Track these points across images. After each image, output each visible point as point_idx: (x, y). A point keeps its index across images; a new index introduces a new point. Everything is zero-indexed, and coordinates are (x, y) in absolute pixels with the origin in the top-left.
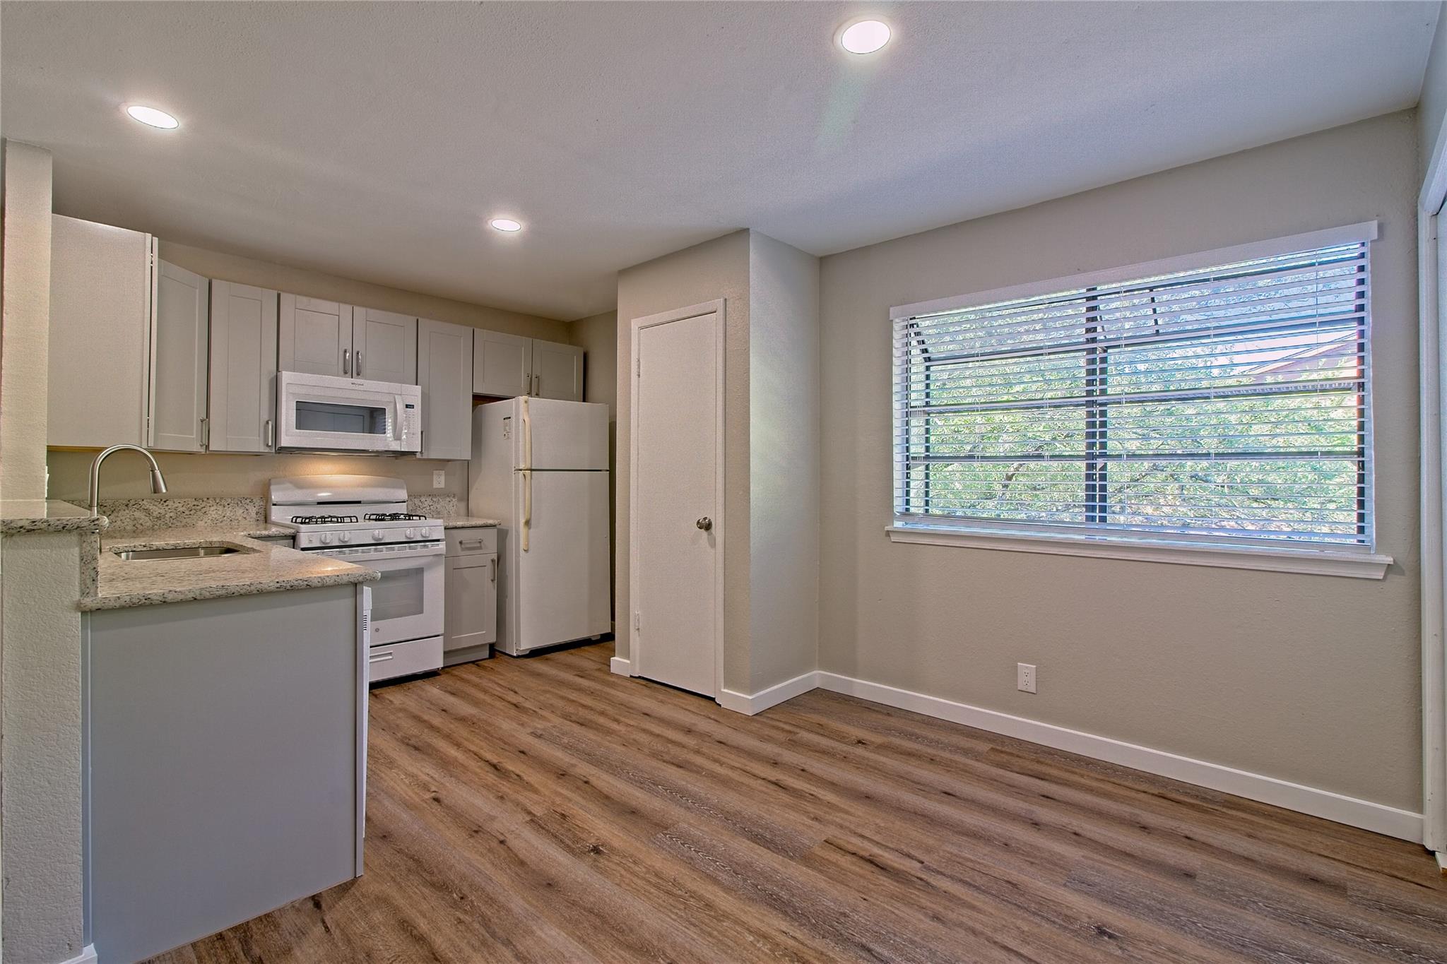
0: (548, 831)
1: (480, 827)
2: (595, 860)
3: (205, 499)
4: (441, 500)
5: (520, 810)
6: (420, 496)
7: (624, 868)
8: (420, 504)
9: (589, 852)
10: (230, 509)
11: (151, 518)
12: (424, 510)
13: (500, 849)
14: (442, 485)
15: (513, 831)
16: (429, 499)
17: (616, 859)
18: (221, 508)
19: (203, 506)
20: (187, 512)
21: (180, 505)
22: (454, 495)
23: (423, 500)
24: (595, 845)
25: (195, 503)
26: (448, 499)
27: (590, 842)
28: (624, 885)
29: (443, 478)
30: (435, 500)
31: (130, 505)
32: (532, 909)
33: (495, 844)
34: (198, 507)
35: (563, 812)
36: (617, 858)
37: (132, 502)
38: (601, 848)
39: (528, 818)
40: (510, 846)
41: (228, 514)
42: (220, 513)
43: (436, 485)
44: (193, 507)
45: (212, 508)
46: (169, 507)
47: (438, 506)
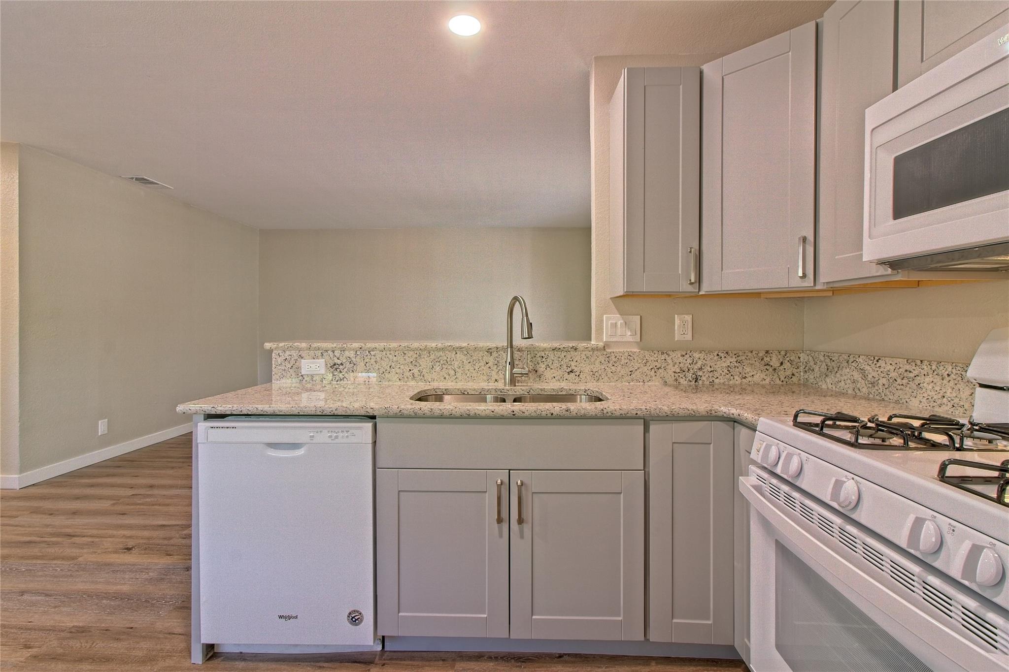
3: (919, 362)
10: (952, 383)
11: (867, 382)
18: (938, 380)
19: (916, 373)
20: (899, 380)
21: (892, 368)
25: (908, 367)
31: (850, 362)
34: (912, 375)
37: (852, 359)
41: (948, 394)
42: (937, 388)
44: (905, 374)
45: (928, 379)
46: (882, 369)
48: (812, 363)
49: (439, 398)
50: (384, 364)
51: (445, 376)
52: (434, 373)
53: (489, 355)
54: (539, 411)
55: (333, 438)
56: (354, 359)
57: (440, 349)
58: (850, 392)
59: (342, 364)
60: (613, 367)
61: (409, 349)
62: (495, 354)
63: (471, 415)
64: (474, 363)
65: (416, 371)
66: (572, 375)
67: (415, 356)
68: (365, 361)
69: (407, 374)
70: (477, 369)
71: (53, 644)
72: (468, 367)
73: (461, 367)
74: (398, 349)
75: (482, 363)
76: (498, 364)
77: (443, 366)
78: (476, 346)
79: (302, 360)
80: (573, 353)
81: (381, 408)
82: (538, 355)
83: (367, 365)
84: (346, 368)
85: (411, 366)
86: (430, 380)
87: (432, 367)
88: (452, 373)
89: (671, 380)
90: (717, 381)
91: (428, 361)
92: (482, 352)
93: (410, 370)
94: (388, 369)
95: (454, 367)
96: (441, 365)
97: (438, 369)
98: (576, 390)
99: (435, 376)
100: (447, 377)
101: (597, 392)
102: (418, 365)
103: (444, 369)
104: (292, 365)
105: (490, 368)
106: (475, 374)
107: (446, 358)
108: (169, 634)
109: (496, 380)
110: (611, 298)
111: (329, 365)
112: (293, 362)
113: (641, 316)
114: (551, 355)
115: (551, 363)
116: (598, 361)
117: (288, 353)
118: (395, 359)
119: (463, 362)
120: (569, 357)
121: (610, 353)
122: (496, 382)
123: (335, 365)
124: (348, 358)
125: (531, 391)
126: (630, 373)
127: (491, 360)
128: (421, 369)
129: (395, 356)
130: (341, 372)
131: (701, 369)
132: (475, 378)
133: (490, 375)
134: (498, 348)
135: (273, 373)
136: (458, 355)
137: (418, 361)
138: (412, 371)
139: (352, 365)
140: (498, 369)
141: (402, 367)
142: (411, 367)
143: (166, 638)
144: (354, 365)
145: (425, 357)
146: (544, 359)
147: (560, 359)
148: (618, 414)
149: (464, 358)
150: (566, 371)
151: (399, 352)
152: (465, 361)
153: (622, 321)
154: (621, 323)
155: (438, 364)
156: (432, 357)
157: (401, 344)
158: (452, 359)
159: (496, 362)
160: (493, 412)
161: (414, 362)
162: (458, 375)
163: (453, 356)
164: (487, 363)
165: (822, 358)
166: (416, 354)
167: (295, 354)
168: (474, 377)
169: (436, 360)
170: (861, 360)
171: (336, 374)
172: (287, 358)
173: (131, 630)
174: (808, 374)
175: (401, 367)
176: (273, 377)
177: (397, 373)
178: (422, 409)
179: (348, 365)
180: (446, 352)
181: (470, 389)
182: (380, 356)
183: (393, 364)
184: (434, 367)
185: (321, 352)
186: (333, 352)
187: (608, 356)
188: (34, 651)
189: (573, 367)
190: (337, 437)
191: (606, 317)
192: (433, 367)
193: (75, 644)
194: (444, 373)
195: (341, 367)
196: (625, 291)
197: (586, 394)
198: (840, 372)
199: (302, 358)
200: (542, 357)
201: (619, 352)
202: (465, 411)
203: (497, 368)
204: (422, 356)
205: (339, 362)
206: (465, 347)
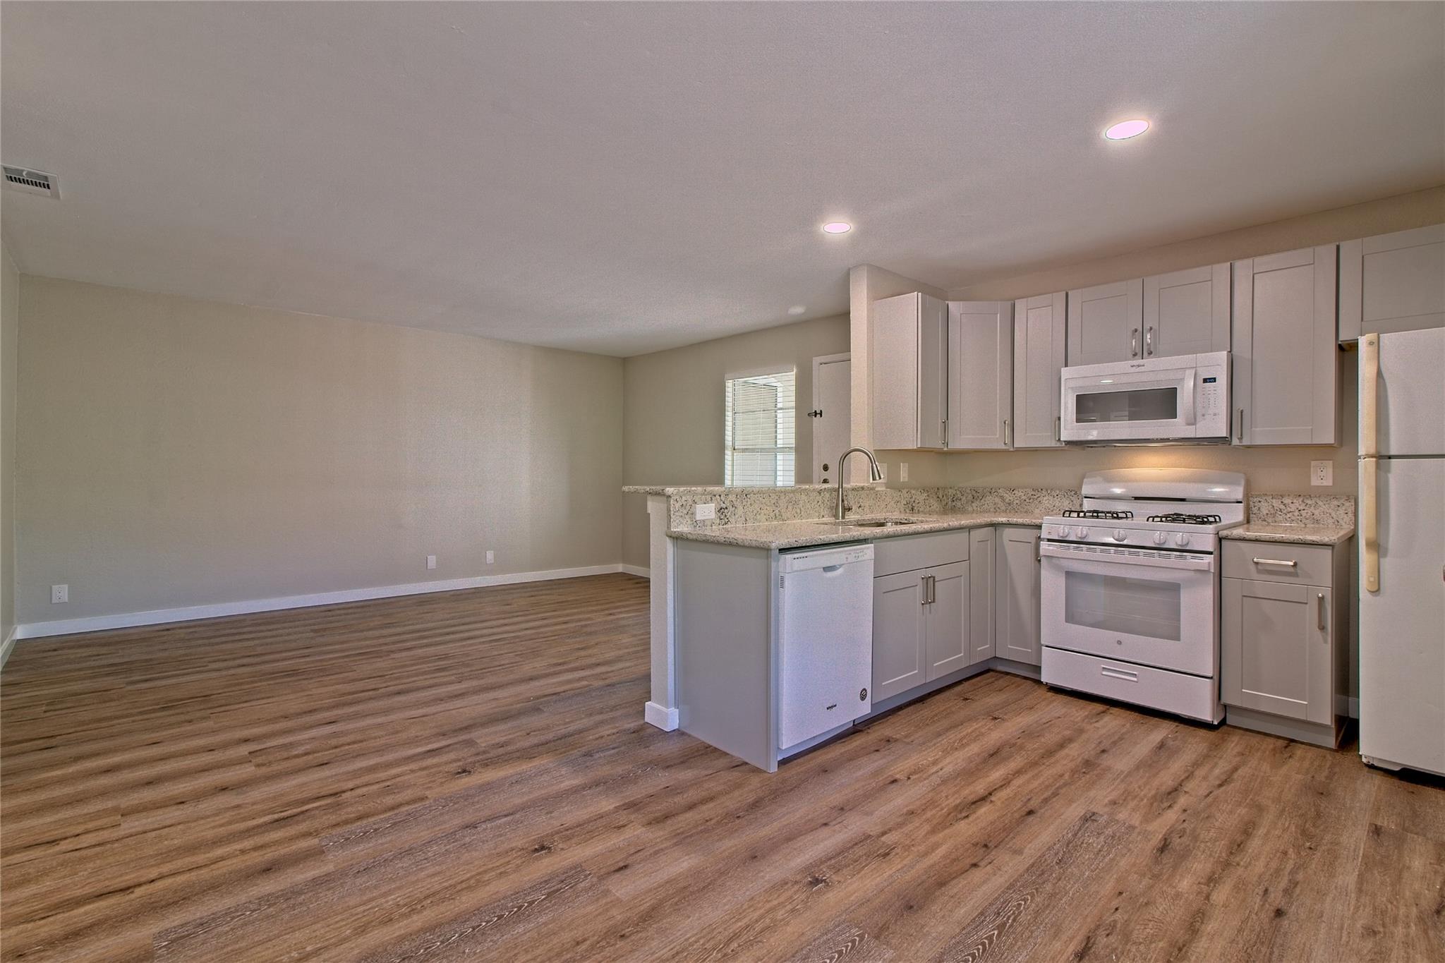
0: (849, 848)
1: (851, 809)
2: (796, 882)
4: (1320, 503)
6: (1282, 496)
7: (782, 901)
8: (1282, 507)
12: (1288, 516)
14: (1328, 482)
16: (1298, 503)
17: (799, 896)
18: (1051, 498)
19: (1038, 496)
20: (1027, 500)
21: (1023, 494)
22: (1348, 496)
23: (1287, 501)
25: (1033, 493)
26: (1336, 503)
29: (1330, 470)
30: (1309, 502)
34: (1035, 497)
35: (892, 853)
36: (802, 897)
37: (993, 490)
41: (1057, 505)
42: (1051, 502)
43: (1315, 482)
44: (1032, 497)
45: (1045, 498)
46: (1016, 495)
47: (1316, 512)
48: (959, 495)
50: (757, 506)
52: (788, 513)
53: (820, 495)
56: (735, 503)
58: (991, 510)
59: (726, 508)
62: (823, 494)
64: (811, 502)
65: (777, 511)
68: (743, 504)
69: (772, 514)
70: (813, 507)
72: (808, 506)
73: (804, 506)
79: (695, 506)
83: (744, 507)
84: (730, 512)
86: (786, 518)
87: (787, 507)
88: (799, 511)
89: (902, 510)
90: (920, 509)
91: (785, 502)
92: (816, 493)
93: (774, 510)
94: (760, 510)
95: (800, 506)
96: (792, 505)
97: (790, 508)
99: (788, 515)
100: (796, 515)
102: (779, 505)
103: (795, 508)
104: (687, 511)
105: (819, 505)
106: (812, 512)
107: (795, 499)
111: (716, 510)
112: (688, 507)
117: (684, 498)
118: (764, 501)
119: (805, 501)
120: (859, 495)
122: (823, 517)
123: (721, 508)
124: (731, 502)
127: (820, 499)
128: (781, 510)
129: (764, 498)
130: (726, 516)
131: (914, 502)
132: (812, 515)
133: (820, 511)
135: (672, 520)
136: (803, 496)
137: (779, 502)
139: (734, 508)
140: (824, 506)
142: (774, 508)
149: (806, 498)
151: (768, 494)
155: (790, 504)
156: (788, 498)
158: (799, 499)
159: (823, 501)
161: (776, 503)
162: (803, 513)
163: (800, 497)
164: (818, 502)
165: (969, 492)
166: (778, 496)
167: (689, 498)
169: (790, 501)
170: (1000, 491)
171: (722, 517)
172: (684, 503)
174: (955, 502)
175: (768, 508)
176: (672, 524)
177: (765, 514)
179: (731, 509)
180: (796, 494)
182: (754, 498)
183: (763, 506)
185: (710, 496)
186: (720, 496)
189: (861, 503)
194: (794, 512)
195: (726, 510)
196: (919, 446)
197: (888, 520)
198: (984, 499)
199: (694, 503)
201: (881, 491)
204: (782, 498)
205: (724, 506)
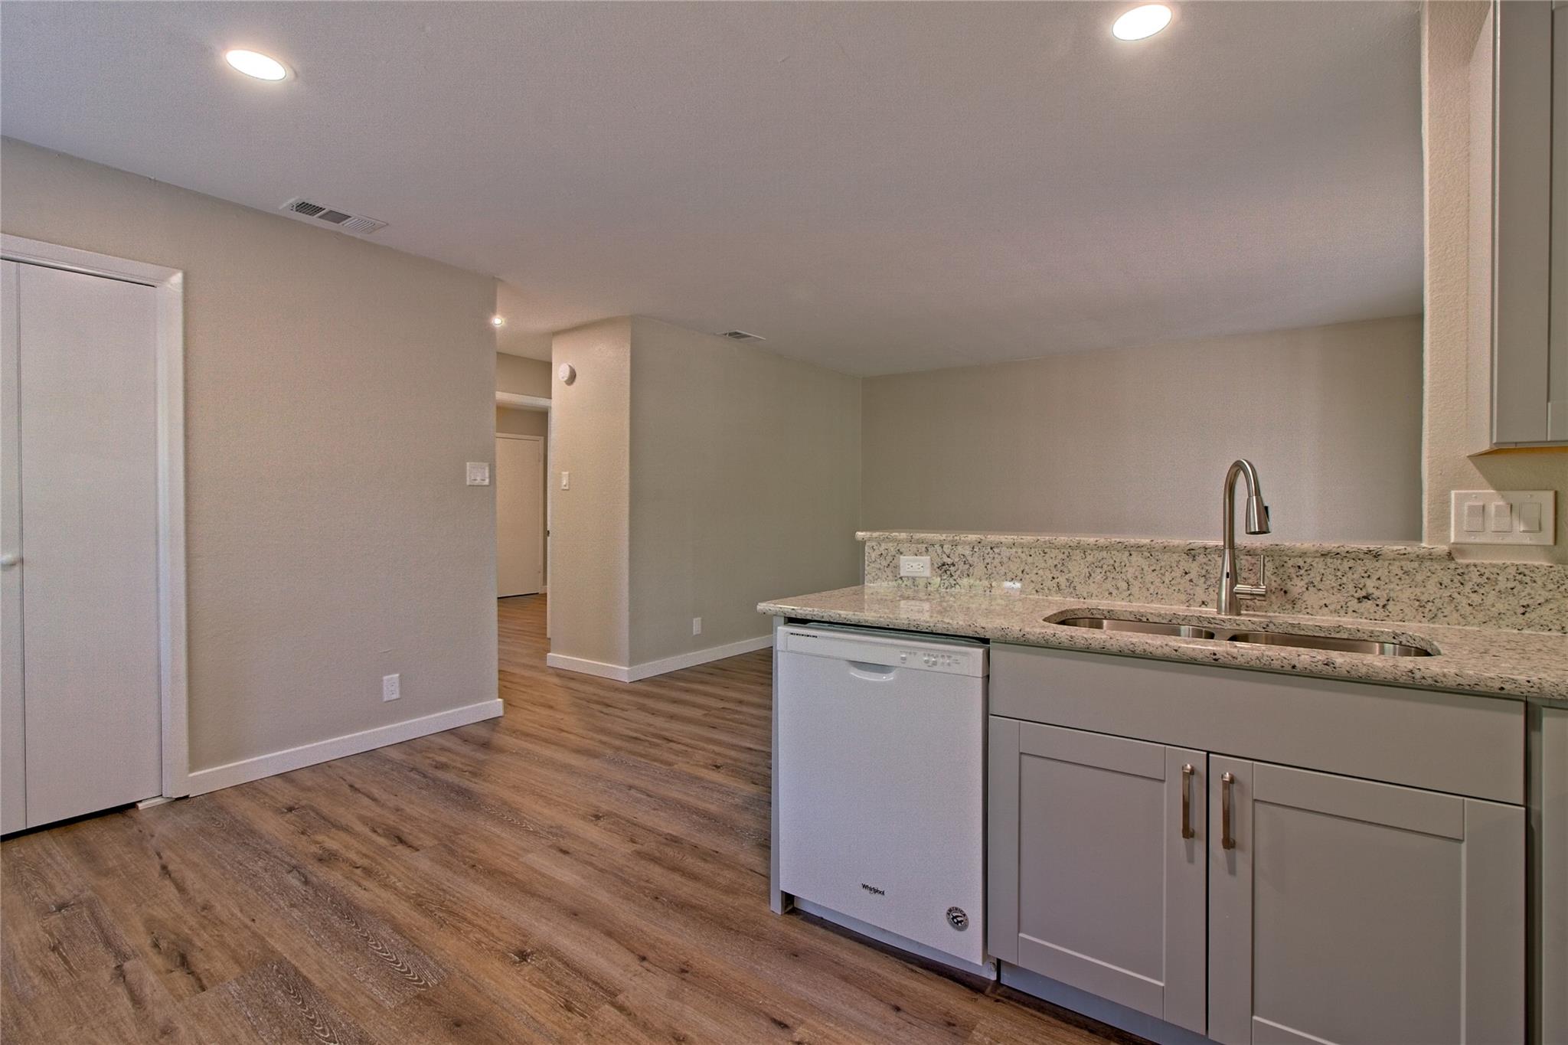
0: (587, 979)
1: (684, 979)
2: (525, 943)
5: (639, 1014)
7: (493, 935)
9: (532, 953)
13: (645, 951)
15: (635, 975)
17: (501, 946)
24: (525, 963)
27: (530, 966)
28: (497, 917)
32: (589, 893)
33: (651, 955)
35: (570, 1015)
36: (499, 947)
38: (517, 958)
39: (621, 998)
40: (632, 955)
49: (1096, 623)
50: (1013, 567)
51: (1111, 590)
52: (1092, 585)
53: (1191, 560)
54: (1265, 658)
55: (930, 664)
56: (969, 558)
57: (1102, 547)
59: (953, 564)
60: (1472, 595)
61: (1052, 545)
62: (1201, 559)
63: (1137, 652)
64: (1162, 571)
65: (1062, 580)
66: (1368, 604)
67: (1061, 556)
68: (986, 561)
69: (1049, 583)
70: (1167, 581)
71: (650, 845)
72: (1151, 577)
73: (1139, 577)
74: (1034, 545)
75: (1178, 573)
76: (1207, 576)
77: (1108, 573)
78: (1166, 544)
79: (902, 557)
80: (1370, 564)
81: (996, 628)
82: (1290, 563)
83: (989, 566)
84: (960, 571)
85: (1055, 572)
86: (1085, 595)
87: (1088, 575)
88: (1124, 585)
91: (1082, 566)
92: (1177, 554)
93: (1053, 578)
94: (1020, 574)
95: (1126, 576)
96: (1103, 573)
97: (1098, 578)
98: (1372, 632)
99: (1093, 588)
100: (1115, 592)
101: (1422, 639)
102: (1065, 570)
103: (1110, 579)
104: (888, 562)
105: (1191, 581)
106: (1163, 590)
107: (1112, 562)
108: (751, 870)
109: (1203, 603)
110: (1468, 457)
111: (936, 566)
112: (889, 558)
113: (1556, 493)
114: (1319, 565)
115: (1319, 579)
116: (1434, 579)
117: (884, 546)
118: (1030, 560)
119: (1142, 569)
120: (1360, 570)
121: (1467, 566)
122: (1203, 606)
123: (944, 565)
124: (962, 557)
125: (1271, 625)
126: (1522, 610)
127: (1194, 568)
128: (1071, 578)
129: (1031, 556)
130: (952, 576)
132: (1164, 596)
133: (1192, 592)
134: (1206, 549)
135: (866, 572)
136: (1134, 558)
137: (1066, 564)
138: (1056, 580)
139: (967, 566)
140: (1208, 583)
141: (1041, 572)
142: (1056, 574)
143: (748, 874)
144: (970, 566)
145: (1078, 558)
146: (1302, 572)
147: (1339, 574)
148: (1451, 682)
149: (1145, 564)
150: (1353, 596)
151: (1036, 550)
152: (1146, 568)
153: (1501, 503)
154: (1497, 507)
155: (1099, 570)
156: (1090, 559)
157: (1039, 538)
158: (1123, 564)
159: (1204, 572)
160: (1176, 651)
161: (1059, 566)
162: (1135, 590)
163: (1125, 559)
164: (1186, 573)
166: (1064, 553)
168: (1162, 595)
169: (1096, 564)
171: (945, 578)
172: (883, 553)
173: (716, 854)
175: (1039, 572)
176: (866, 577)
177: (1032, 581)
178: (1057, 635)
179: (961, 566)
180: (1113, 553)
181: (1152, 614)
182: (1008, 554)
183: (1027, 569)
184: (1093, 574)
185: (926, 545)
186: (942, 546)
187: (1460, 571)
188: (638, 847)
189: (1371, 590)
190: (935, 663)
191: (1456, 494)
192: (1090, 575)
193: (670, 852)
194: (1108, 585)
195: (952, 568)
196: (1495, 441)
197: (1394, 641)
199: (901, 553)
200: (1299, 567)
201: (1494, 566)
202: (1126, 645)
203: (1205, 583)
204: (1073, 558)
205: (949, 561)
206: (1146, 545)
